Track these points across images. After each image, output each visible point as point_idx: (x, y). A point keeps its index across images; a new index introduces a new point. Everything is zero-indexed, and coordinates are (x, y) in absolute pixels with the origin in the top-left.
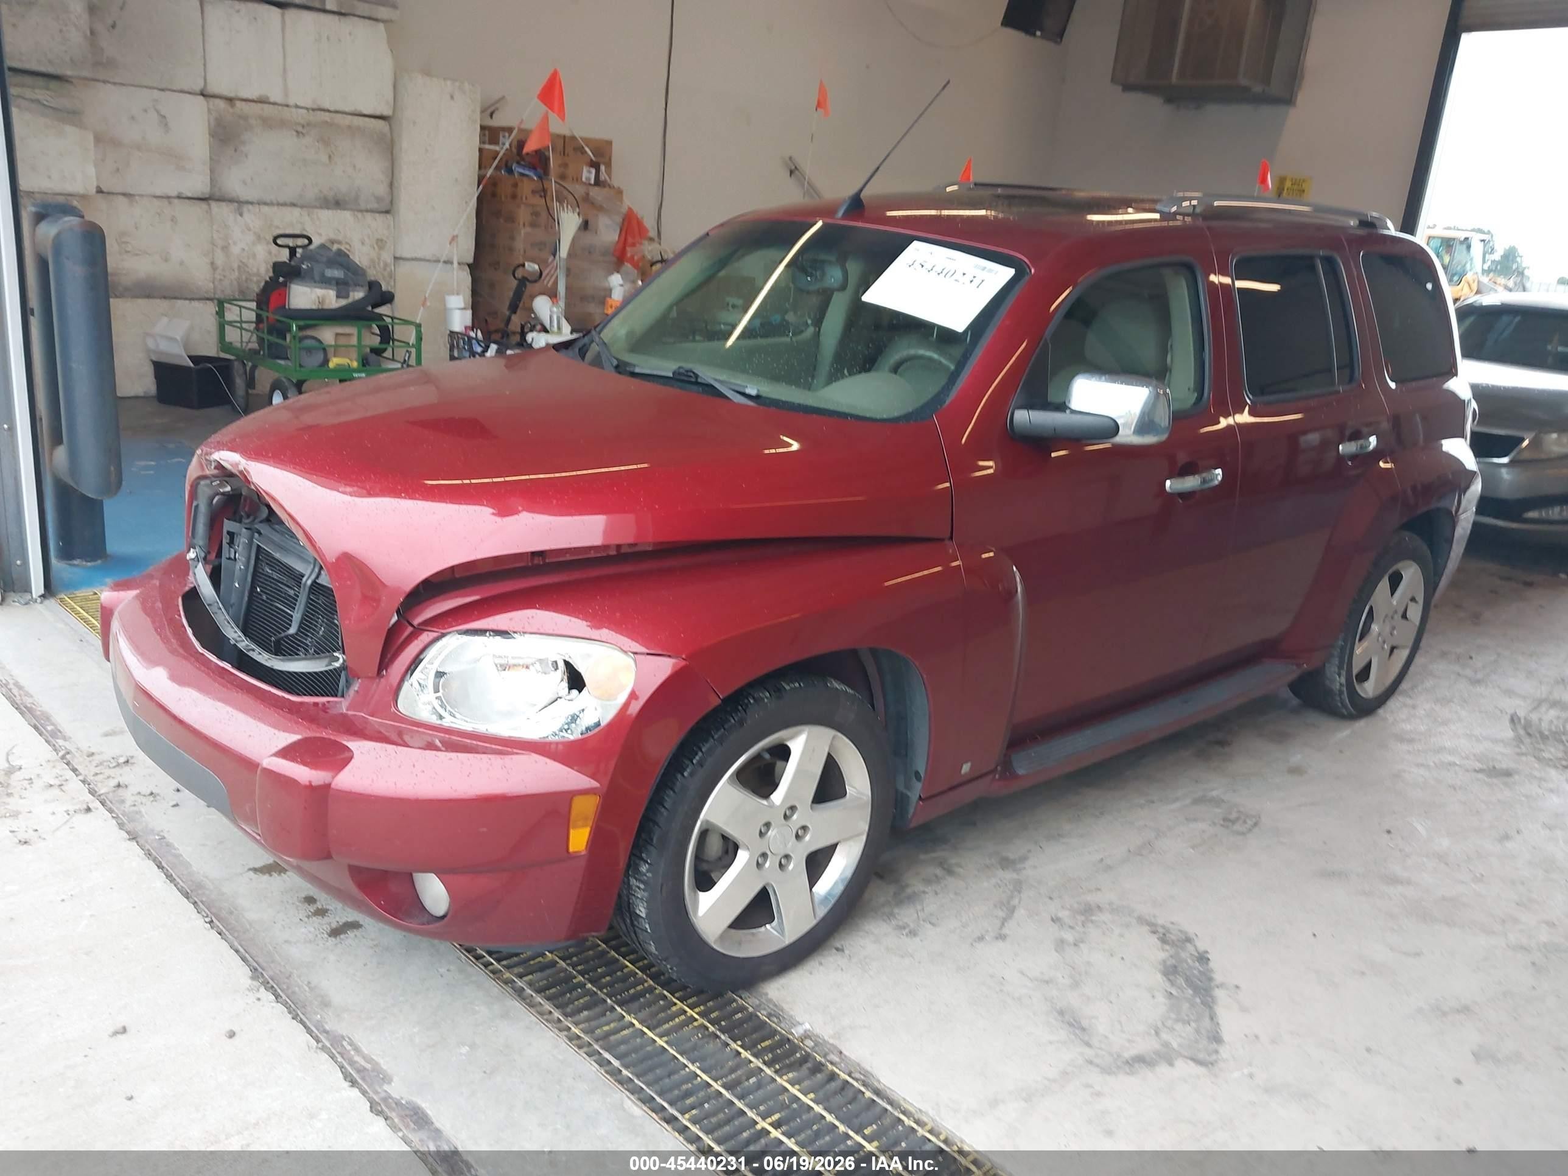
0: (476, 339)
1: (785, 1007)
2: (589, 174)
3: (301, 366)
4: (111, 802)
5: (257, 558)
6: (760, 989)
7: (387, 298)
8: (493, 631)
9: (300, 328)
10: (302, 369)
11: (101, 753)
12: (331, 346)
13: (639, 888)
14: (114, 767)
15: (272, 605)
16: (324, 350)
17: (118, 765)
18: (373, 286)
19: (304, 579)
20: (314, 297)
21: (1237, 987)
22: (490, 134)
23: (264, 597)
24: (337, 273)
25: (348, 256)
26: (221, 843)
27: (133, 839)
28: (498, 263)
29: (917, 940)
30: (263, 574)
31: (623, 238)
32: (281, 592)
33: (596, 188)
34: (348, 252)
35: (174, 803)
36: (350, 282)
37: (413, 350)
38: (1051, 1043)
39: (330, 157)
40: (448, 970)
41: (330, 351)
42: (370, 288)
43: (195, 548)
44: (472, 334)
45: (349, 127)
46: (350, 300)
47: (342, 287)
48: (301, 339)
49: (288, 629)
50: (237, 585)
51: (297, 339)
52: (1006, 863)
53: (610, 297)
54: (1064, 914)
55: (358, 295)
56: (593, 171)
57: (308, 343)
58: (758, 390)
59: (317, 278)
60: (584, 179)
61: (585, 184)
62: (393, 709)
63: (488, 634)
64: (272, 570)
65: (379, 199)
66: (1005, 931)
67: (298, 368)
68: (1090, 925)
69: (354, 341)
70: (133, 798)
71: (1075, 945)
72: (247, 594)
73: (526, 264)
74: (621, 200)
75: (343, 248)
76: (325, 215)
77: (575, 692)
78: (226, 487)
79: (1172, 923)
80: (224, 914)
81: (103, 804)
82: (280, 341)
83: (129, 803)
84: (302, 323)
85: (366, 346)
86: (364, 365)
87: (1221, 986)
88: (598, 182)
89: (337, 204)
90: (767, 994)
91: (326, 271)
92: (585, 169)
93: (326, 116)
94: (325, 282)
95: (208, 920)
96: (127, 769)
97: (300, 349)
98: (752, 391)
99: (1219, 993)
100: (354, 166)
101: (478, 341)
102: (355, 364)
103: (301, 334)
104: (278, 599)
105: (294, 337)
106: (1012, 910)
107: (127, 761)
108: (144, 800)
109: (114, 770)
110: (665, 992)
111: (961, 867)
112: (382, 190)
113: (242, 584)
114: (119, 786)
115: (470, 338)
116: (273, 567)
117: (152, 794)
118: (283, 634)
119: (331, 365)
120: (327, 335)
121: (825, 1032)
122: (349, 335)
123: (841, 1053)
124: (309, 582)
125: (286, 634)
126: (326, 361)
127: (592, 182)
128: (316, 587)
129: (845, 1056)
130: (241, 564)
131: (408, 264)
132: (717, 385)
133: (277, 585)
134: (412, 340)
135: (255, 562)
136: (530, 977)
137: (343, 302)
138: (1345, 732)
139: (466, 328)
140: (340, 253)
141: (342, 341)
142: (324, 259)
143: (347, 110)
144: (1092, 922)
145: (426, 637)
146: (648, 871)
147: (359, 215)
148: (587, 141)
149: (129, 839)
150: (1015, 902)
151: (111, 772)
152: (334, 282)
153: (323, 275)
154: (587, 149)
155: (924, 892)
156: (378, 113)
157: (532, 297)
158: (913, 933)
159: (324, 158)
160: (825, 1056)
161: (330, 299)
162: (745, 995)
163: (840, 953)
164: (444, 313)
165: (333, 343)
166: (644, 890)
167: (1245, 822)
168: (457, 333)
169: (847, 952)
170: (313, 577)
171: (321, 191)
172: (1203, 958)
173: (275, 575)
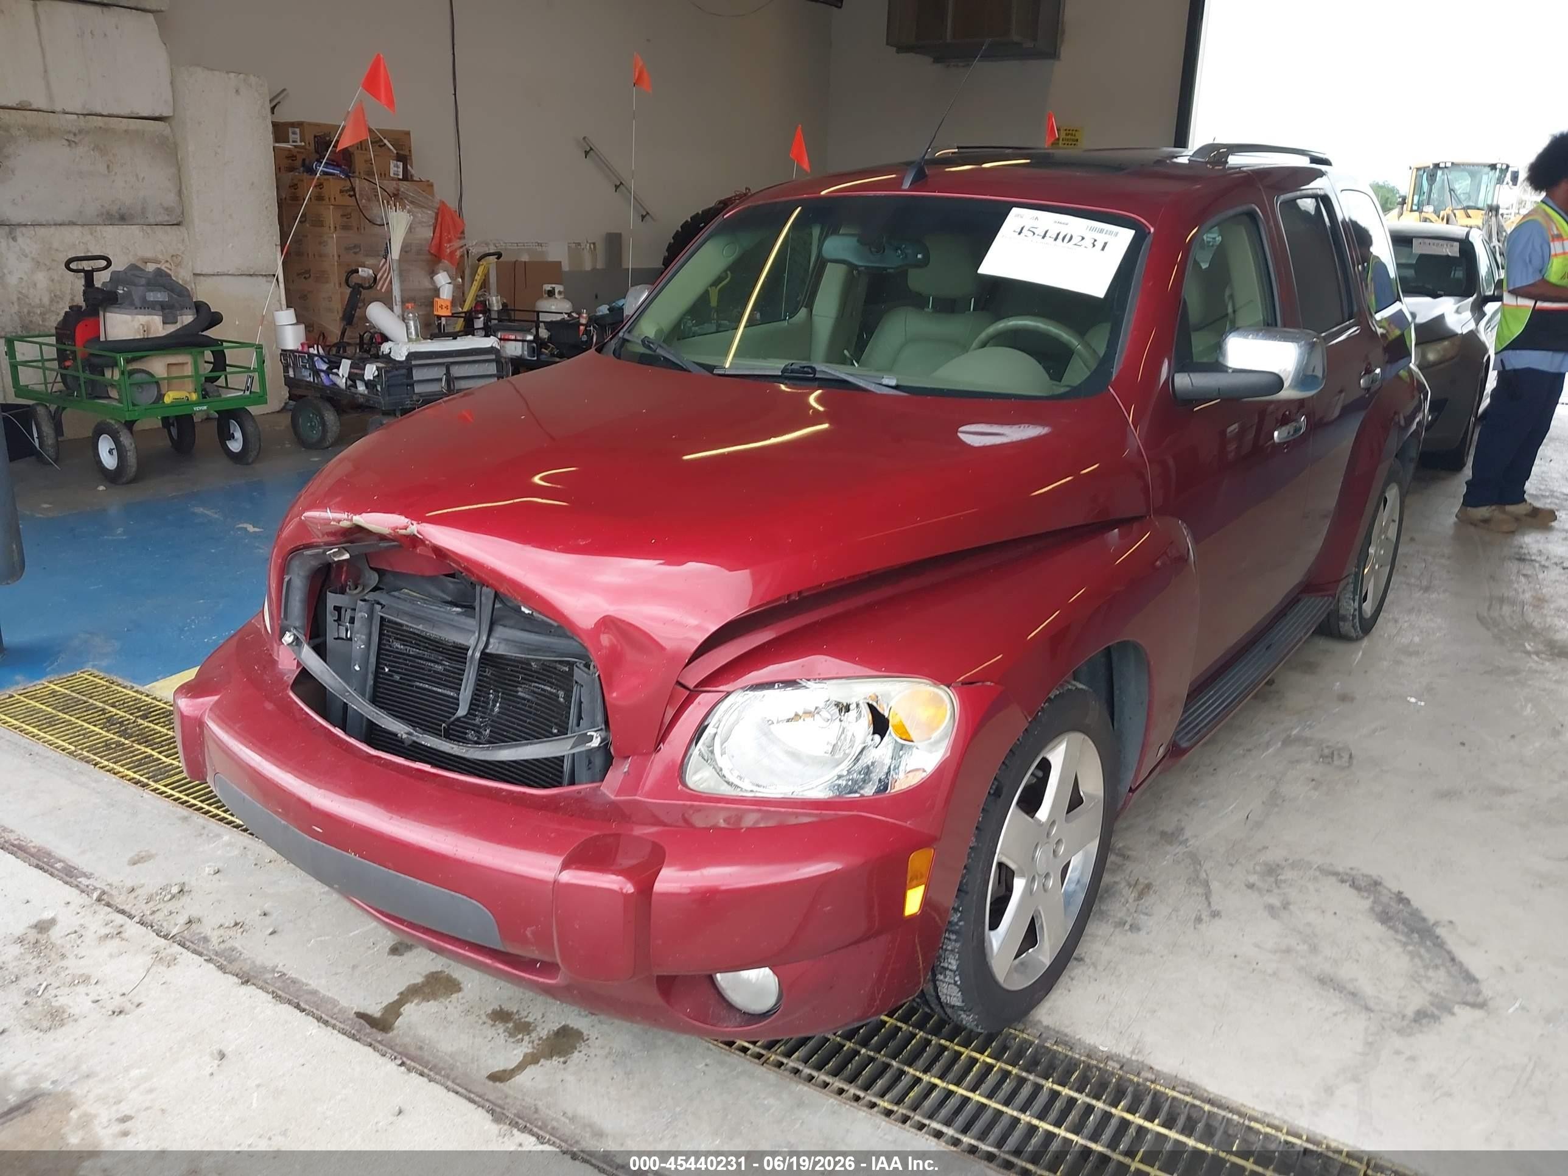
0: (318, 355)
1: (1067, 1030)
2: (396, 169)
3: (134, 405)
4: (192, 943)
5: (381, 634)
6: (1031, 1018)
7: (216, 319)
8: (782, 682)
9: (128, 361)
10: (136, 408)
11: (142, 886)
12: (164, 379)
13: (949, 939)
14: (170, 900)
15: (413, 686)
16: (157, 383)
17: (173, 897)
18: (200, 307)
19: (470, 653)
20: (136, 324)
21: (1451, 922)
22: (280, 131)
23: (397, 677)
24: (161, 296)
25: (170, 276)
26: (354, 967)
27: (247, 982)
28: (308, 272)
29: (1143, 933)
30: (392, 651)
31: (437, 234)
32: (423, 669)
33: (405, 183)
34: (168, 271)
35: (271, 930)
36: (177, 305)
37: (256, 375)
38: (1335, 1014)
39: (108, 167)
40: (706, 1065)
41: (164, 386)
42: (197, 311)
43: (289, 631)
44: (311, 350)
45: (126, 131)
46: (178, 326)
47: (168, 311)
48: (132, 373)
49: (457, 710)
50: (357, 668)
51: (126, 374)
52: (1170, 837)
53: (438, 296)
54: (1253, 879)
55: (187, 318)
56: (401, 164)
57: (138, 377)
58: (898, 380)
59: (137, 302)
60: (392, 175)
61: (393, 179)
62: (680, 787)
63: (776, 686)
64: (404, 645)
65: (168, 210)
66: (1214, 907)
67: (131, 408)
68: (1283, 885)
69: (189, 370)
70: (217, 933)
71: (1284, 908)
72: (371, 677)
73: (360, 269)
74: (432, 194)
75: (163, 268)
76: (110, 232)
77: (877, 737)
78: (344, 554)
79: (1352, 869)
80: (412, 1051)
81: (182, 945)
82: (98, 378)
83: (215, 941)
84: (130, 356)
85: (201, 376)
86: (204, 397)
87: (1436, 924)
88: (407, 177)
89: (123, 219)
90: (1040, 1022)
91: (147, 294)
92: (392, 163)
93: (99, 122)
94: (148, 307)
95: (399, 1062)
96: (185, 899)
97: (131, 384)
98: (893, 383)
99: (1439, 931)
100: (137, 176)
101: (321, 357)
102: (194, 397)
103: (130, 367)
104: (417, 677)
105: (122, 373)
106: (1206, 884)
107: (181, 891)
108: (231, 933)
109: (170, 903)
110: (943, 1042)
111: (1130, 849)
112: (171, 199)
113: (365, 665)
114: (190, 922)
115: (311, 356)
116: (407, 641)
117: (236, 924)
118: (452, 719)
119: (167, 400)
120: (158, 366)
121: (1124, 1050)
122: (183, 364)
123: (1151, 1068)
124: (478, 655)
125: (455, 717)
126: (161, 396)
127: (401, 177)
128: (487, 658)
129: (1158, 1071)
130: (359, 642)
131: (210, 280)
132: (850, 379)
133: (415, 662)
134: (253, 364)
135: (380, 639)
136: (797, 1054)
137: (171, 329)
138: (1358, 652)
139: (302, 345)
140: (159, 272)
141: (176, 372)
142: (143, 281)
143: (122, 113)
144: (1285, 881)
145: (704, 699)
146: (960, 920)
147: (148, 229)
148: (386, 133)
149: (242, 983)
150: (1203, 875)
151: (173, 906)
152: (158, 307)
153: (144, 299)
154: (386, 141)
155: (1116, 883)
156: (157, 114)
157: (366, 305)
158: (1135, 928)
159: (102, 168)
160: (1138, 1075)
161: (156, 326)
162: (1021, 1026)
163: (1081, 963)
164: (274, 330)
165: (165, 375)
166: (956, 941)
167: (1340, 757)
168: (291, 351)
169: (1087, 960)
170: (481, 646)
171: (102, 206)
172: (1401, 899)
173: (413, 651)
